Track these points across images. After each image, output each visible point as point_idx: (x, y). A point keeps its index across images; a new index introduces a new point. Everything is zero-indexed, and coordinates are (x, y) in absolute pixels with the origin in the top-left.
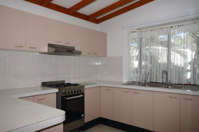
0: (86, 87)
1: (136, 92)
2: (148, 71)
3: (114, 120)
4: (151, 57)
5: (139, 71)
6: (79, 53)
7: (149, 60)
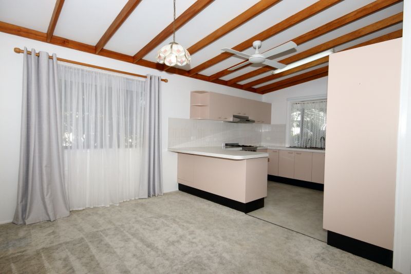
0: (258, 148)
1: (298, 153)
2: (309, 137)
3: (279, 176)
4: (312, 124)
5: (300, 137)
6: (253, 122)
7: (310, 128)
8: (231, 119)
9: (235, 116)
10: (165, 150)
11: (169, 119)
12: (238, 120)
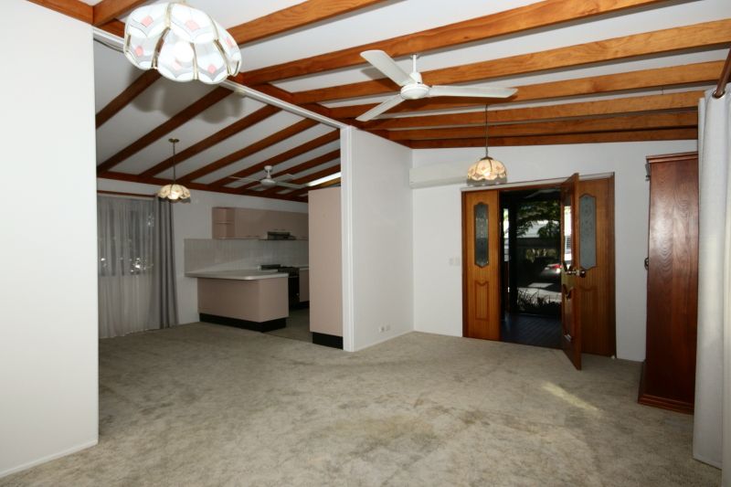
8: (266, 237)
9: (269, 234)
10: (180, 275)
11: (185, 240)
12: (272, 237)
